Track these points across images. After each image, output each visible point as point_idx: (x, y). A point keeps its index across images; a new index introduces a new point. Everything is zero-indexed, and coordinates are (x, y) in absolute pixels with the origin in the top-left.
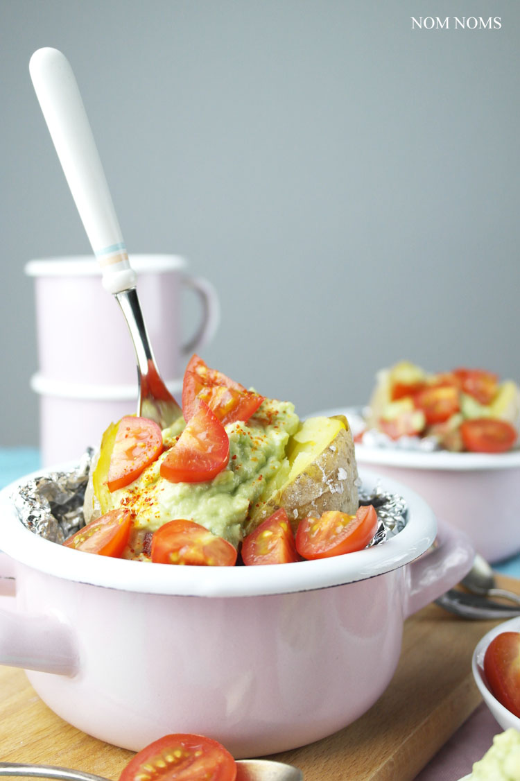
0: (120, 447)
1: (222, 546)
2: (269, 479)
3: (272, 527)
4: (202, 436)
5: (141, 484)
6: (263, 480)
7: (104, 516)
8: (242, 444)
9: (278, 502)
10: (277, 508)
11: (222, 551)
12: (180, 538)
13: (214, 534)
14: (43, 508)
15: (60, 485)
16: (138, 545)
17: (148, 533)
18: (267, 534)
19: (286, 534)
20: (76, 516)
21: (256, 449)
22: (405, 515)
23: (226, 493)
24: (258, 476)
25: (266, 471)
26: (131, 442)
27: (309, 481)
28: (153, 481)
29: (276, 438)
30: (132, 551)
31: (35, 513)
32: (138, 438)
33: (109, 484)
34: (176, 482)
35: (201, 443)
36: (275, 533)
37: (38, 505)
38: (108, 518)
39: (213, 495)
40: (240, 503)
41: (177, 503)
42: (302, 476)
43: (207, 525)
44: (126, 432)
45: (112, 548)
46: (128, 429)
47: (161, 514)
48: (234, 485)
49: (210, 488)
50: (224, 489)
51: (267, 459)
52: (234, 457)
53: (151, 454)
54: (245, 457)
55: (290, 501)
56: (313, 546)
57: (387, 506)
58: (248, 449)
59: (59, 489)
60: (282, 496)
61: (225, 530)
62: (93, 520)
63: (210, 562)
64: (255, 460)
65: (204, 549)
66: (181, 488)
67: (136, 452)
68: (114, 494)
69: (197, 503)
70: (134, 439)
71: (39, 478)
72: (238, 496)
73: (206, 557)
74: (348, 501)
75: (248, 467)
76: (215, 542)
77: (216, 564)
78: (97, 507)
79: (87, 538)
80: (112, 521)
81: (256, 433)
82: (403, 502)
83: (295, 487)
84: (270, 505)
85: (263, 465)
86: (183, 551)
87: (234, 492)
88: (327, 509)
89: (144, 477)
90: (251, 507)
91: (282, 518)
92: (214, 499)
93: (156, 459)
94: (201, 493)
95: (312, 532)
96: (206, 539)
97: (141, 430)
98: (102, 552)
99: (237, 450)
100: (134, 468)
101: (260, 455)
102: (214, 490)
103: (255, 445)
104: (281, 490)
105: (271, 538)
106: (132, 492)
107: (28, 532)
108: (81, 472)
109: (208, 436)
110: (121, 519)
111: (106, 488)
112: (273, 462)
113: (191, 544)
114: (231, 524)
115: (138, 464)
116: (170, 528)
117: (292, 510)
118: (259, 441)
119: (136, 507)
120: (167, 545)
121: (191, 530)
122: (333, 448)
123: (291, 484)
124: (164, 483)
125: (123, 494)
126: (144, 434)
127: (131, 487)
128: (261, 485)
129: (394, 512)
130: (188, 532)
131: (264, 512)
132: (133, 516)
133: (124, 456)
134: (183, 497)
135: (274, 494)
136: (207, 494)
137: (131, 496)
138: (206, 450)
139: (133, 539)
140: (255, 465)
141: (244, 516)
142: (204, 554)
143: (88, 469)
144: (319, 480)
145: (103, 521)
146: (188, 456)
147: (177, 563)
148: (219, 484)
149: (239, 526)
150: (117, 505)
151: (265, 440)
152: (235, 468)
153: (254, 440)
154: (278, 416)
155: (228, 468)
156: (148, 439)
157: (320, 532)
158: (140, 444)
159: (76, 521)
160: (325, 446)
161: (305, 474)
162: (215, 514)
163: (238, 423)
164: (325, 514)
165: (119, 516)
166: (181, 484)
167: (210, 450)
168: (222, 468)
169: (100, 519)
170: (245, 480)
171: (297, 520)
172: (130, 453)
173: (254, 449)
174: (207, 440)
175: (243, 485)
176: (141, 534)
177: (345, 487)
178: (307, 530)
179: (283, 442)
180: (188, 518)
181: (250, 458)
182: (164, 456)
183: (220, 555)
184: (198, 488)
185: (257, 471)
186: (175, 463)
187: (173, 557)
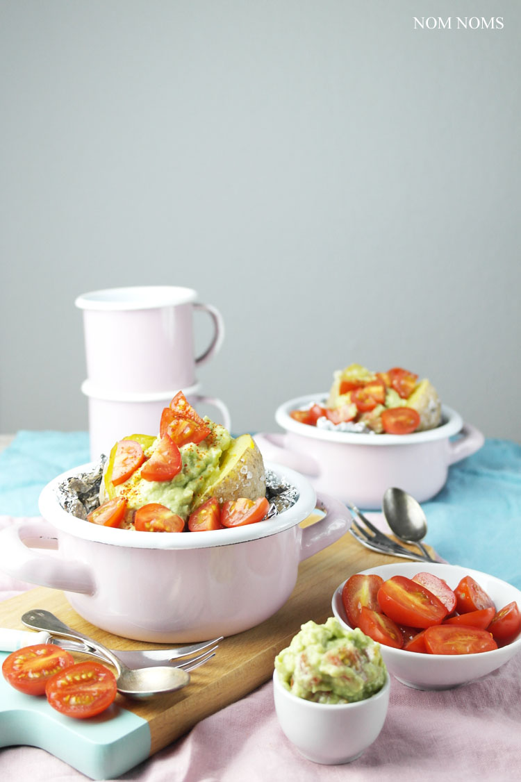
0: (119, 459)
1: (176, 519)
2: (206, 479)
3: (207, 508)
4: (165, 453)
5: (132, 481)
6: (203, 479)
7: (111, 501)
8: (191, 457)
9: (210, 494)
10: (210, 498)
11: (176, 523)
12: (151, 515)
13: (173, 512)
14: (73, 496)
15: (83, 482)
16: (129, 519)
17: (134, 511)
18: (203, 512)
19: (214, 512)
20: (94, 500)
21: (200, 460)
22: (296, 499)
23: (180, 487)
24: (200, 477)
25: (205, 474)
26: (125, 456)
27: (231, 480)
28: (139, 479)
29: (215, 453)
30: (126, 522)
31: (69, 500)
32: (129, 453)
33: (113, 482)
34: (151, 481)
35: (165, 458)
36: (208, 511)
37: (70, 495)
38: (113, 502)
39: (172, 488)
40: (188, 492)
41: (151, 493)
42: (227, 478)
43: (168, 506)
44: (122, 450)
45: (111, 522)
46: (123, 448)
47: (143, 500)
48: (185, 482)
49: (171, 484)
50: (178, 484)
51: (207, 466)
52: (186, 465)
53: (136, 462)
54: (193, 465)
55: (218, 494)
56: (230, 520)
57: (285, 493)
58: (195, 460)
59: (83, 484)
60: (213, 491)
61: (179, 509)
62: (105, 503)
63: (167, 529)
64: (199, 466)
65: (166, 522)
66: (153, 484)
67: (128, 462)
68: (116, 487)
69: (163, 493)
70: (126, 454)
71: (70, 478)
72: (187, 488)
73: (165, 526)
74: (255, 490)
75: (194, 471)
76: (172, 517)
77: (170, 531)
78: (107, 496)
79: (100, 514)
80: (114, 504)
81: (202, 450)
82: (295, 490)
83: (222, 485)
84: (206, 496)
85: (204, 470)
86: (152, 522)
87: (185, 486)
88: (239, 497)
89: (133, 477)
90: (194, 495)
91: (214, 503)
92: (172, 490)
93: (140, 466)
94: (165, 487)
95: (231, 511)
96: (167, 515)
97: (130, 448)
98: (106, 524)
99: (188, 460)
100: (127, 471)
101: (202, 463)
102: (173, 485)
103: (200, 457)
104: (213, 486)
105: (205, 514)
106: (127, 486)
107: (65, 512)
108: (96, 473)
109: (168, 454)
110: (119, 503)
111: (112, 484)
112: (210, 468)
113: (157, 518)
114: (182, 505)
115: (129, 469)
116: (147, 508)
117: (219, 499)
118: (203, 455)
119: (129, 495)
120: (143, 518)
121: (160, 510)
122: (242, 460)
123: (219, 484)
124: (144, 481)
125: (121, 488)
126: (131, 451)
127: (126, 483)
128: (201, 483)
129: (289, 497)
130: (157, 511)
131: (202, 500)
132: (127, 501)
133: (121, 465)
134: (155, 490)
135: (208, 489)
136: (168, 488)
137: (126, 489)
138: (168, 462)
139: (127, 514)
140: (199, 469)
141: (190, 501)
142: (164, 524)
143: (101, 470)
144: (237, 480)
145: (110, 504)
146: (157, 466)
147: (148, 530)
148: (176, 482)
149: (187, 506)
150: (118, 494)
151: (207, 454)
152: (185, 472)
153: (200, 454)
154: (217, 438)
155: (182, 472)
156: (134, 453)
157: (235, 512)
158: (130, 456)
159: (94, 503)
160: (238, 459)
161: (228, 476)
162: (173, 499)
163: (192, 443)
164: (239, 500)
165: (119, 502)
166: (153, 482)
167: (169, 462)
168: (178, 472)
169: (108, 502)
170: (192, 479)
171: (223, 504)
172: (124, 463)
173: (199, 459)
174: (169, 456)
175: (190, 482)
176: (131, 512)
177: (252, 483)
178: (228, 510)
179: (217, 455)
180: (158, 503)
181: (196, 465)
182: (144, 465)
183: (174, 525)
184: (164, 484)
185: (200, 474)
186: (149, 471)
187: (147, 526)
